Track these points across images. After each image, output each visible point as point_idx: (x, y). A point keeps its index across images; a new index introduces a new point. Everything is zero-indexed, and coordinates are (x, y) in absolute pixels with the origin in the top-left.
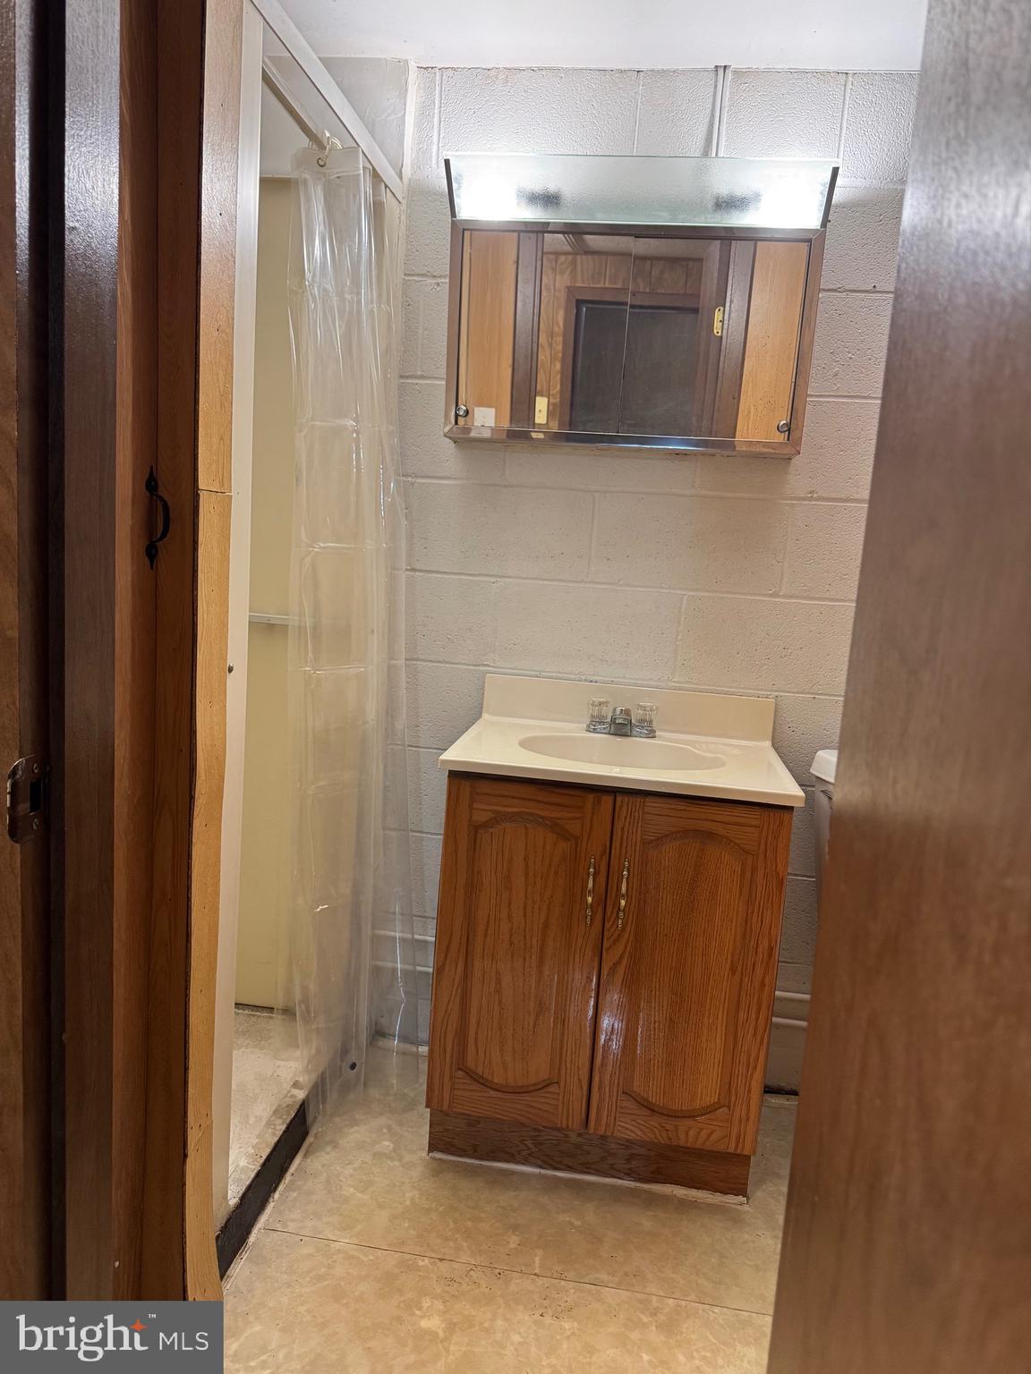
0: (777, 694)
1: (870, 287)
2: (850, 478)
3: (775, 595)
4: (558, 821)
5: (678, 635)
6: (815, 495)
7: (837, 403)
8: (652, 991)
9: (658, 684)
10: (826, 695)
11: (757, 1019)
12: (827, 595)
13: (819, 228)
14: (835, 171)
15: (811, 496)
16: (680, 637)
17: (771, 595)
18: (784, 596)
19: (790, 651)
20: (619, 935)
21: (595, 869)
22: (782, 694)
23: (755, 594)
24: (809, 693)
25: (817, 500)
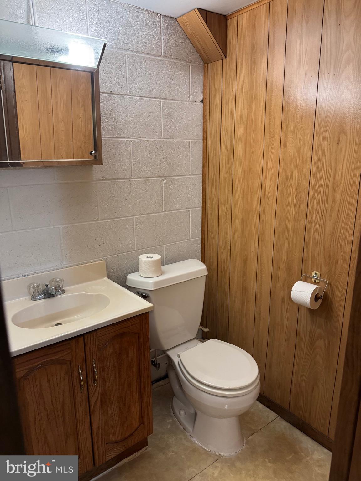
0: (105, 258)
1: (109, 92)
2: (116, 170)
3: (97, 220)
4: (60, 358)
5: (61, 245)
6: (104, 178)
7: (106, 140)
8: (111, 402)
9: (57, 268)
10: (121, 253)
11: (148, 389)
12: (115, 217)
13: (96, 67)
14: (105, 45)
15: (103, 179)
16: (62, 246)
17: (95, 221)
18: (101, 220)
19: (106, 240)
20: (95, 390)
21: (81, 370)
22: (106, 257)
23: (89, 221)
24: (115, 254)
25: (105, 180)
